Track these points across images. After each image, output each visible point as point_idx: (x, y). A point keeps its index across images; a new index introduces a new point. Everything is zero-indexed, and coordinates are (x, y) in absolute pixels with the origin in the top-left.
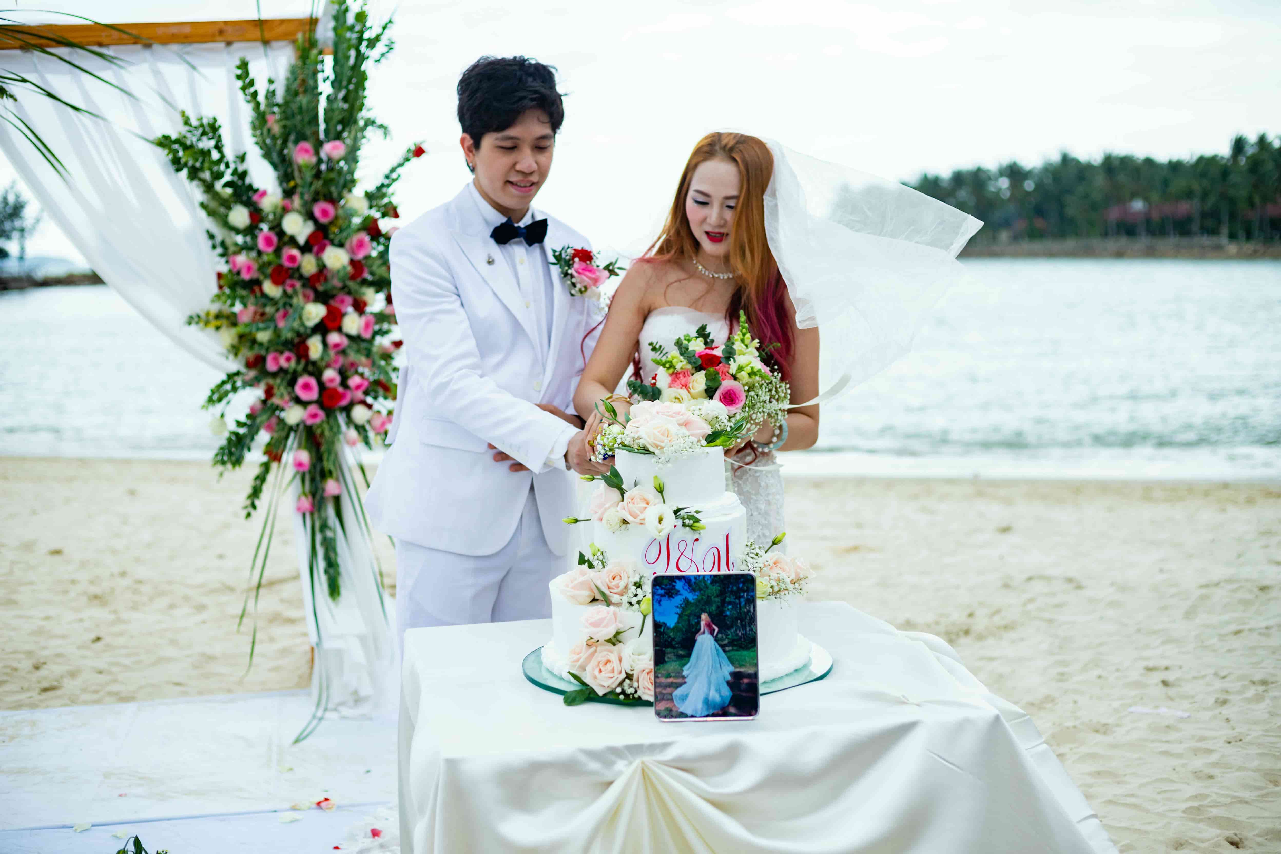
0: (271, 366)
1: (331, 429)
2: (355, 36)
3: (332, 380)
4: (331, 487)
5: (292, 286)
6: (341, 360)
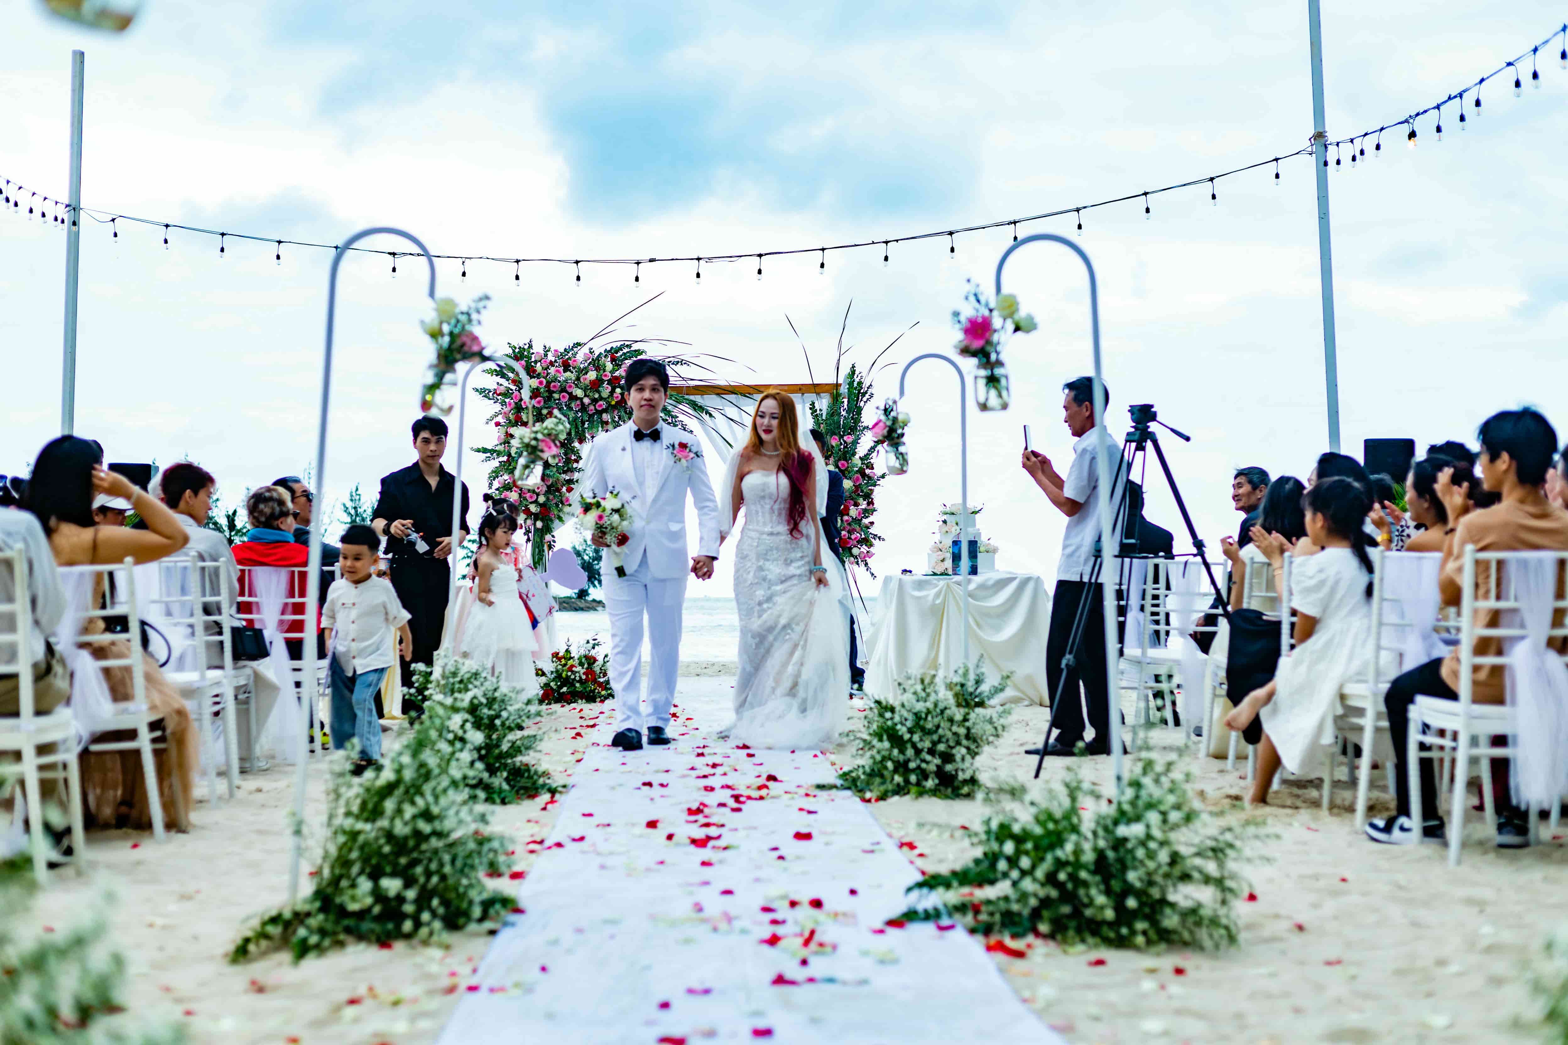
2: (857, 392)
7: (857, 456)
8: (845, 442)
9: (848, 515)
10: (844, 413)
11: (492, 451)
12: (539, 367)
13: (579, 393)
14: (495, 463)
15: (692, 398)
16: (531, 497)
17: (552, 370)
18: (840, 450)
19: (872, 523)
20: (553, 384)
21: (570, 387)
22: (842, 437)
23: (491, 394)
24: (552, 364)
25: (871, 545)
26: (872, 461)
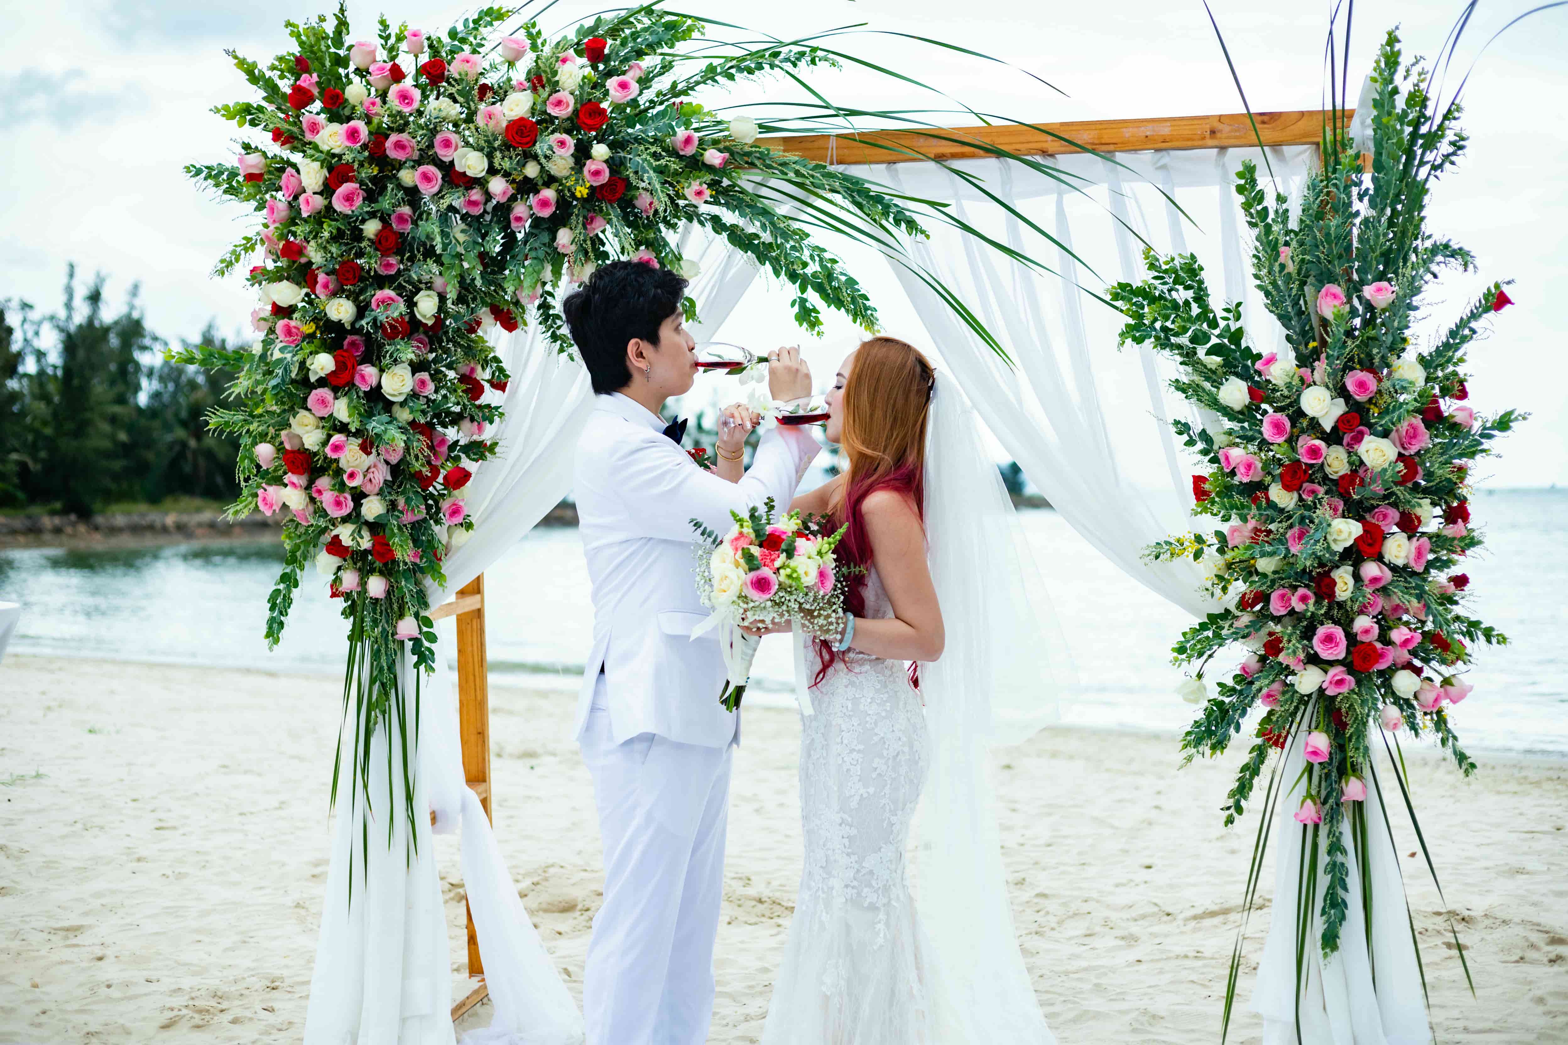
0: (1276, 607)
1: (1364, 703)
2: (1408, 130)
3: (1367, 631)
4: (1353, 789)
5: (1313, 492)
6: (1381, 602)
7: (1410, 355)
8: (1369, 307)
9: (1380, 558)
10: (1362, 208)
13: (474, 164)
15: (857, 171)
16: (339, 504)
18: (1349, 333)
19: (1461, 581)
20: (394, 137)
21: (447, 144)
22: (1355, 288)
25: (1461, 656)
26: (1461, 370)
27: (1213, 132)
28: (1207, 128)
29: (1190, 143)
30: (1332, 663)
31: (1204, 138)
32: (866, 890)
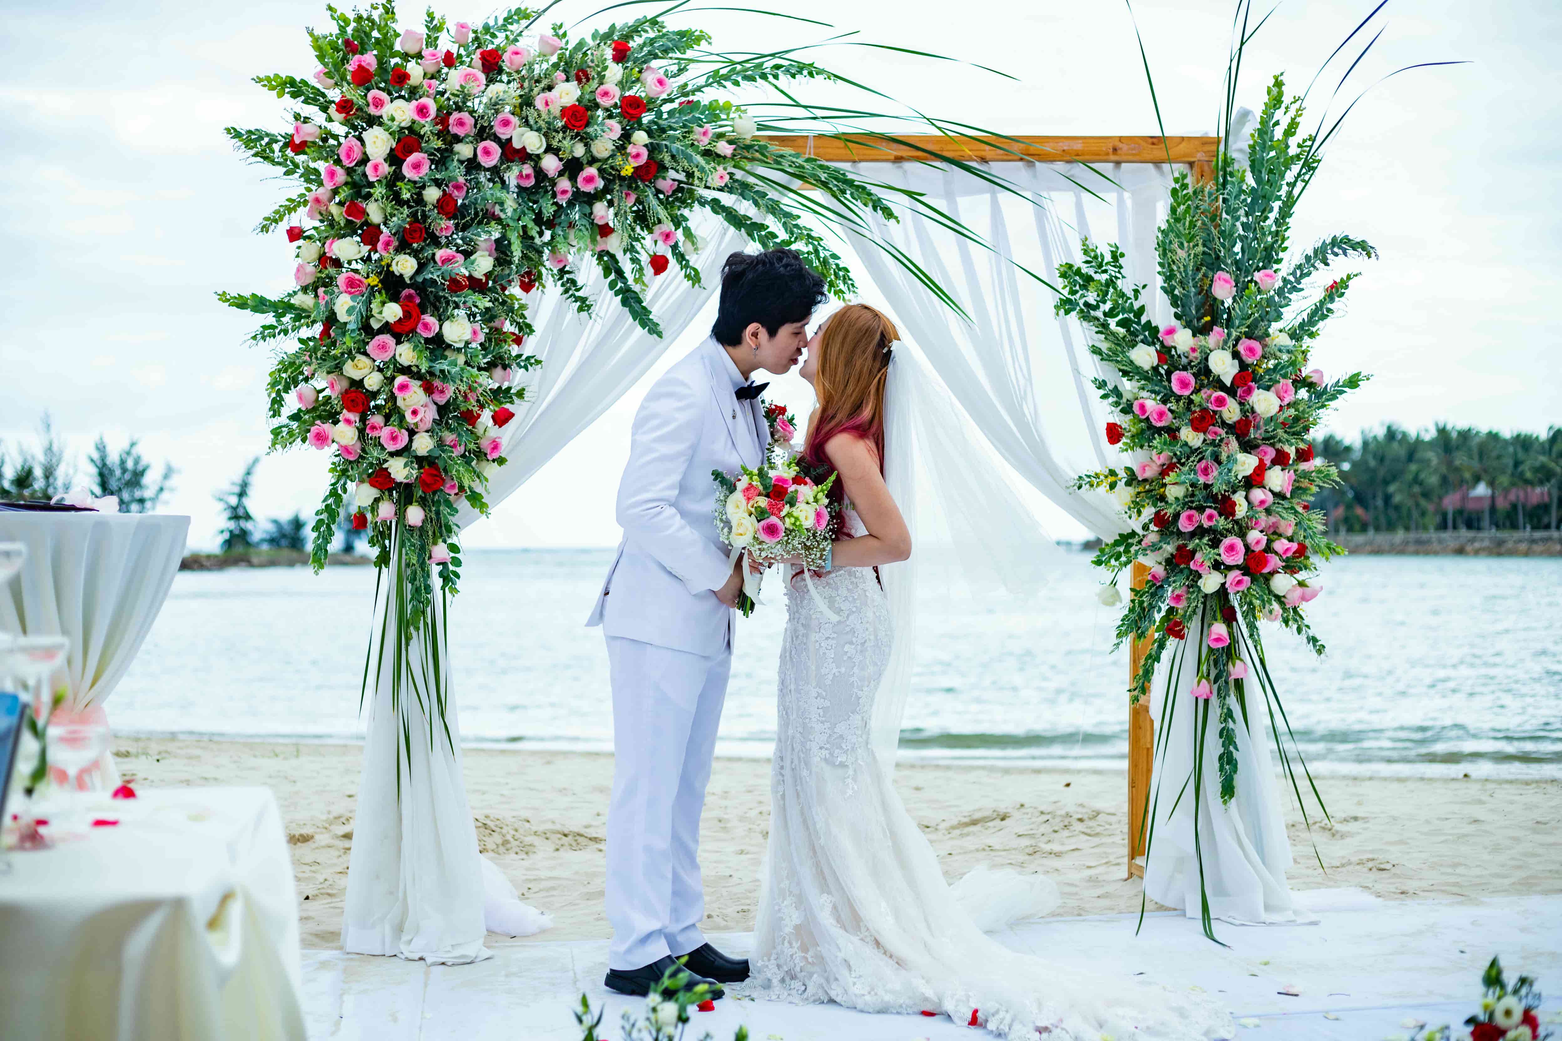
0: (1185, 526)
3: (1258, 542)
4: (1236, 670)
5: (1215, 433)
6: (1267, 520)
9: (1264, 486)
11: (281, 308)
12: (414, 70)
13: (533, 142)
14: (290, 345)
16: (394, 438)
17: (455, 78)
20: (455, 116)
21: (505, 123)
23: (276, 147)
24: (450, 60)
27: (1115, 150)
28: (1110, 146)
29: (1097, 158)
30: (1229, 568)
31: (1108, 154)
32: (837, 751)
